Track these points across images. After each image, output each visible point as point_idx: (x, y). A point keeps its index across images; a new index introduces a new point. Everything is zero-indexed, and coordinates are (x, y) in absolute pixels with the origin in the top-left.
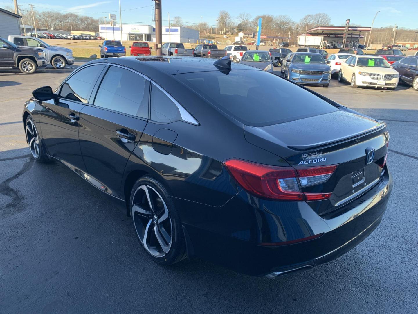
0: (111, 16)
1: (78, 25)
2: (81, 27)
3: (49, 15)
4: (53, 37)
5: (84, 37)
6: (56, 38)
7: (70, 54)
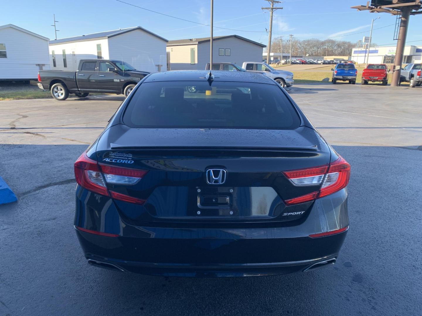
0: (365, 39)
1: (334, 51)
2: (337, 52)
3: (309, 43)
4: (304, 63)
5: (335, 62)
6: (307, 64)
7: (290, 77)
